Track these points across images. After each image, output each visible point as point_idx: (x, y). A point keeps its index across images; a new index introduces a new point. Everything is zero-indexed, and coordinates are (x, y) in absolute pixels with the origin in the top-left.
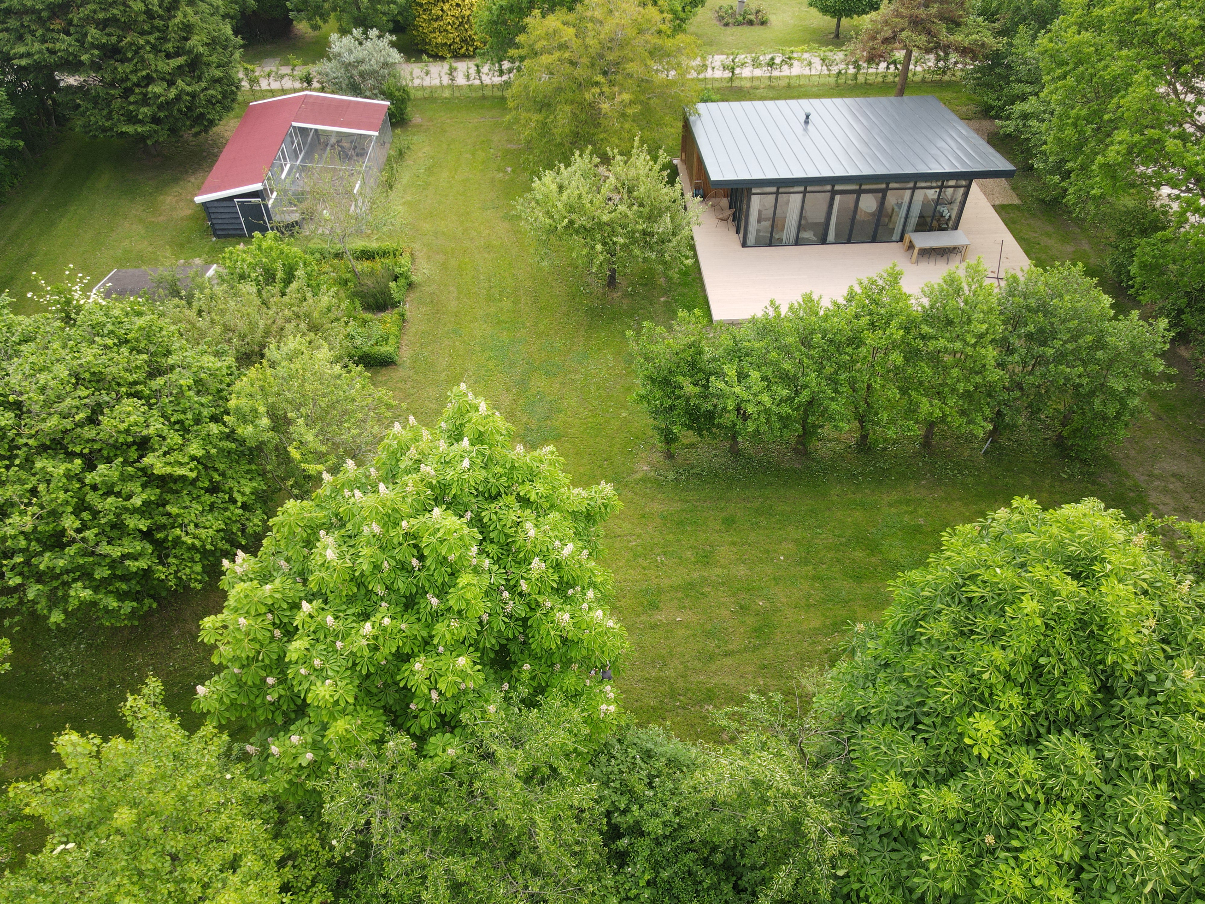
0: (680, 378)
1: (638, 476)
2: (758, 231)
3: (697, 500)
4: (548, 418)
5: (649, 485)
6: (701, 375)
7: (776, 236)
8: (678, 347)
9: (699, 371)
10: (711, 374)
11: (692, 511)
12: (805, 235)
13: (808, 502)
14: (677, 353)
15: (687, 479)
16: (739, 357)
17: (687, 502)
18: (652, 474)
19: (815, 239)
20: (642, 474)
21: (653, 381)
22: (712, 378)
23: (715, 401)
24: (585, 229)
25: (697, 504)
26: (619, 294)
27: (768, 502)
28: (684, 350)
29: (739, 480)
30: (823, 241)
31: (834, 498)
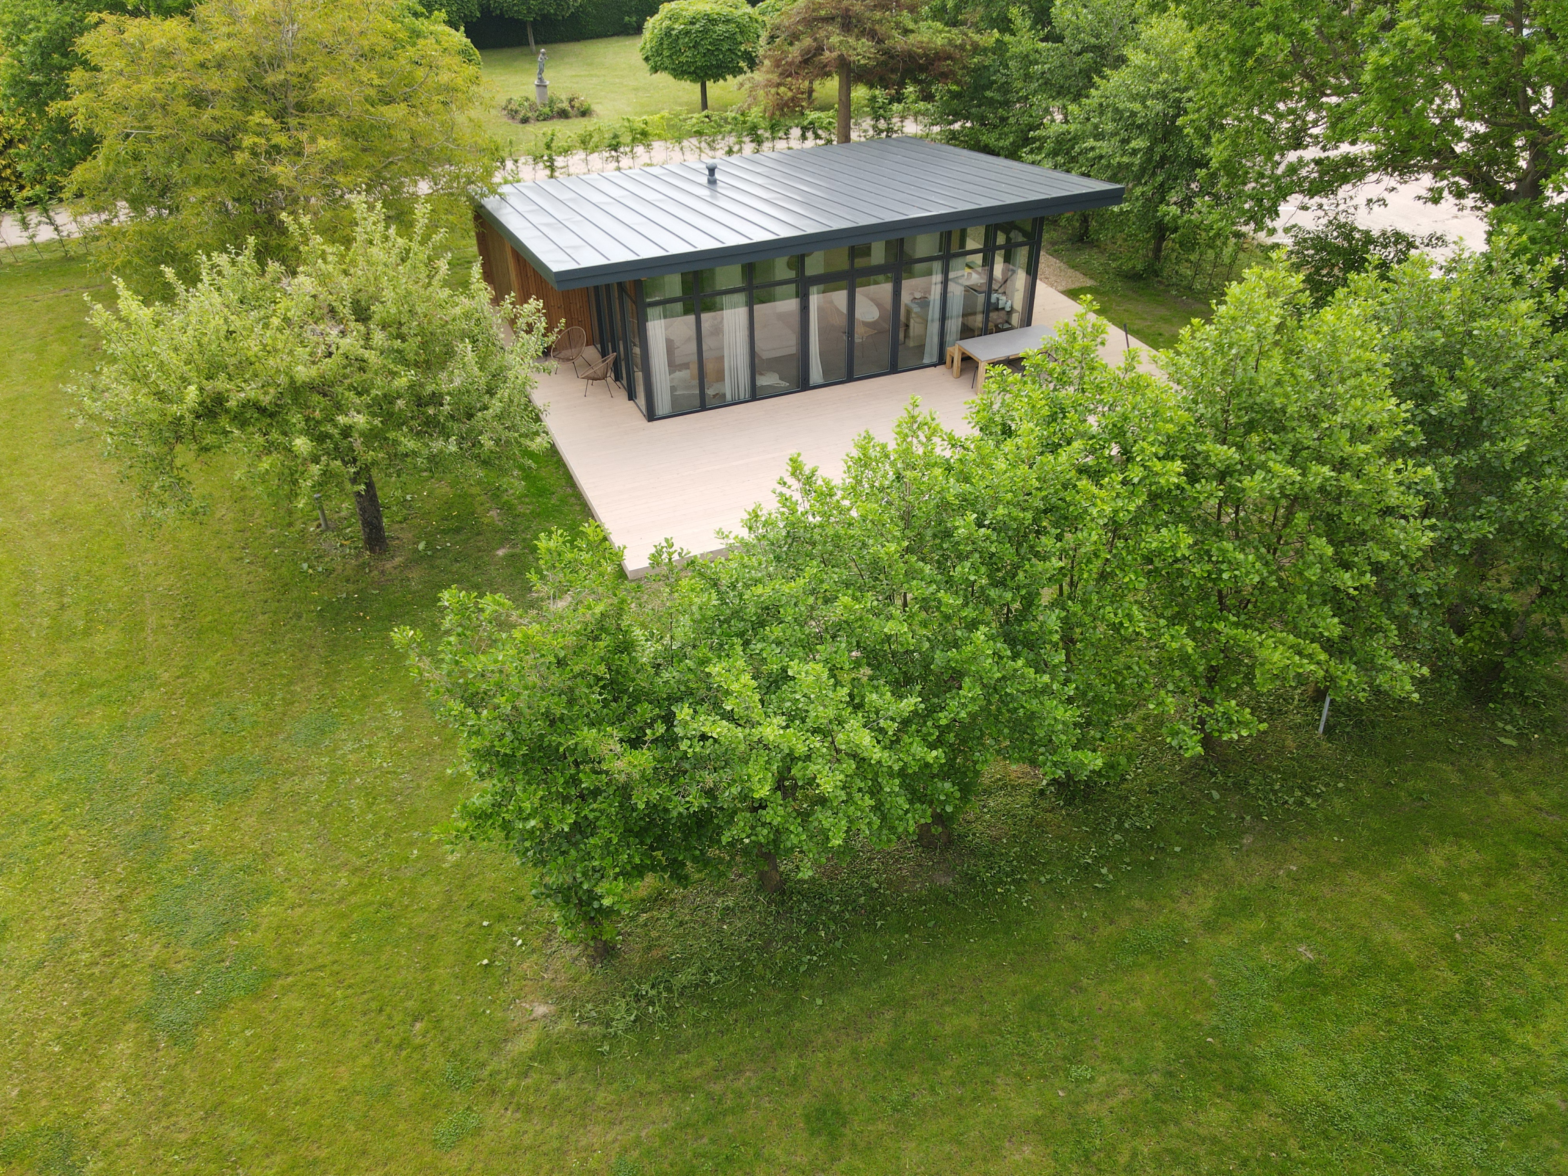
0: (588, 736)
1: (523, 1044)
2: (673, 389)
3: (718, 1073)
4: (228, 927)
5: (562, 1067)
6: (646, 710)
7: (710, 392)
8: (557, 643)
9: (636, 698)
10: (674, 699)
11: (711, 1119)
12: (765, 380)
13: (1012, 980)
14: (561, 663)
15: (670, 1009)
16: (741, 635)
17: (686, 1090)
18: (563, 1025)
19: (784, 384)
20: (533, 1034)
21: (507, 762)
22: (683, 712)
23: (710, 779)
24: (262, 410)
25: (717, 1088)
26: (398, 560)
27: (912, 1016)
28: (580, 650)
29: (813, 968)
30: (803, 384)
31: (1072, 948)
